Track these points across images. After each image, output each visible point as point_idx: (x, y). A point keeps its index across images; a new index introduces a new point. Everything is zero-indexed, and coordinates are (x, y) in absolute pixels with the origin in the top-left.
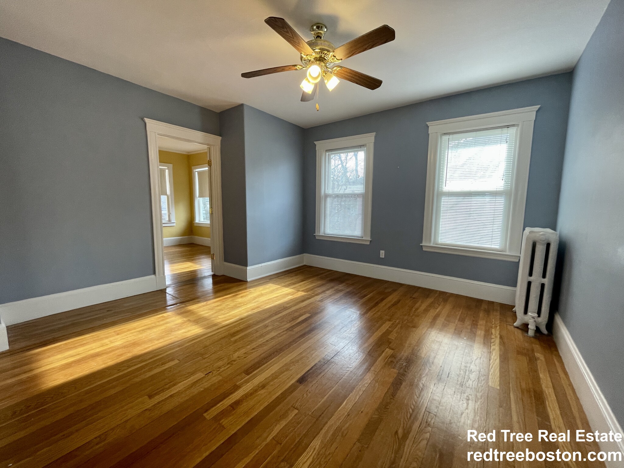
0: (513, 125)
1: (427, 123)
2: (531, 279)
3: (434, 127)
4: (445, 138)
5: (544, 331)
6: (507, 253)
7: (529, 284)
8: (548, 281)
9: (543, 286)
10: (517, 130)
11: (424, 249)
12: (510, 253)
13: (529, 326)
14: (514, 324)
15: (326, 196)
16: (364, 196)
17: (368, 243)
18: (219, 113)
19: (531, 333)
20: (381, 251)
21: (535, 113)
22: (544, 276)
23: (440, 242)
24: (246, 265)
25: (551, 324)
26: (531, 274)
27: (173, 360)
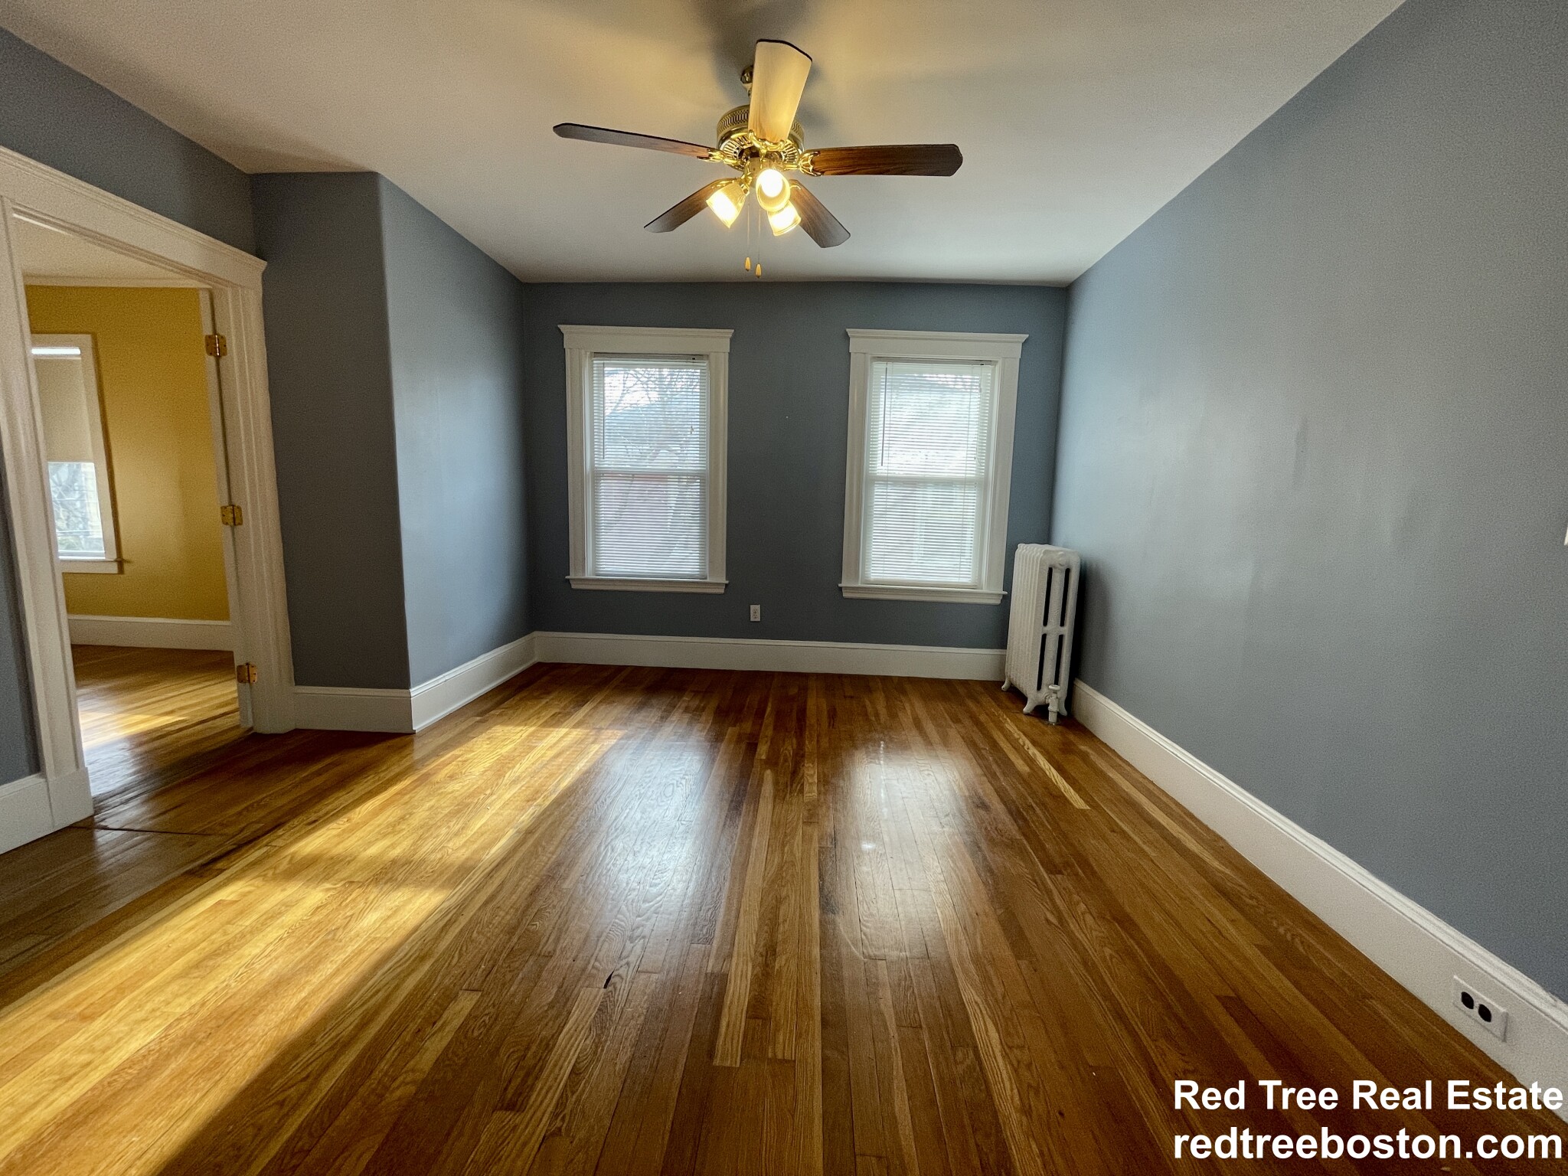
0: (989, 362)
1: (847, 330)
2: (1046, 630)
3: (861, 341)
4: (879, 367)
5: (1064, 712)
6: (985, 590)
7: (1044, 637)
8: (1067, 631)
9: (1061, 638)
10: (993, 371)
11: (847, 595)
12: (990, 591)
13: (1050, 708)
14: (1024, 710)
15: (598, 475)
16: (705, 479)
17: (722, 591)
18: (250, 176)
19: (1052, 718)
20: (751, 606)
21: (1021, 344)
22: (1062, 624)
23: (872, 577)
24: (404, 683)
26: (1045, 623)
27: (449, 997)
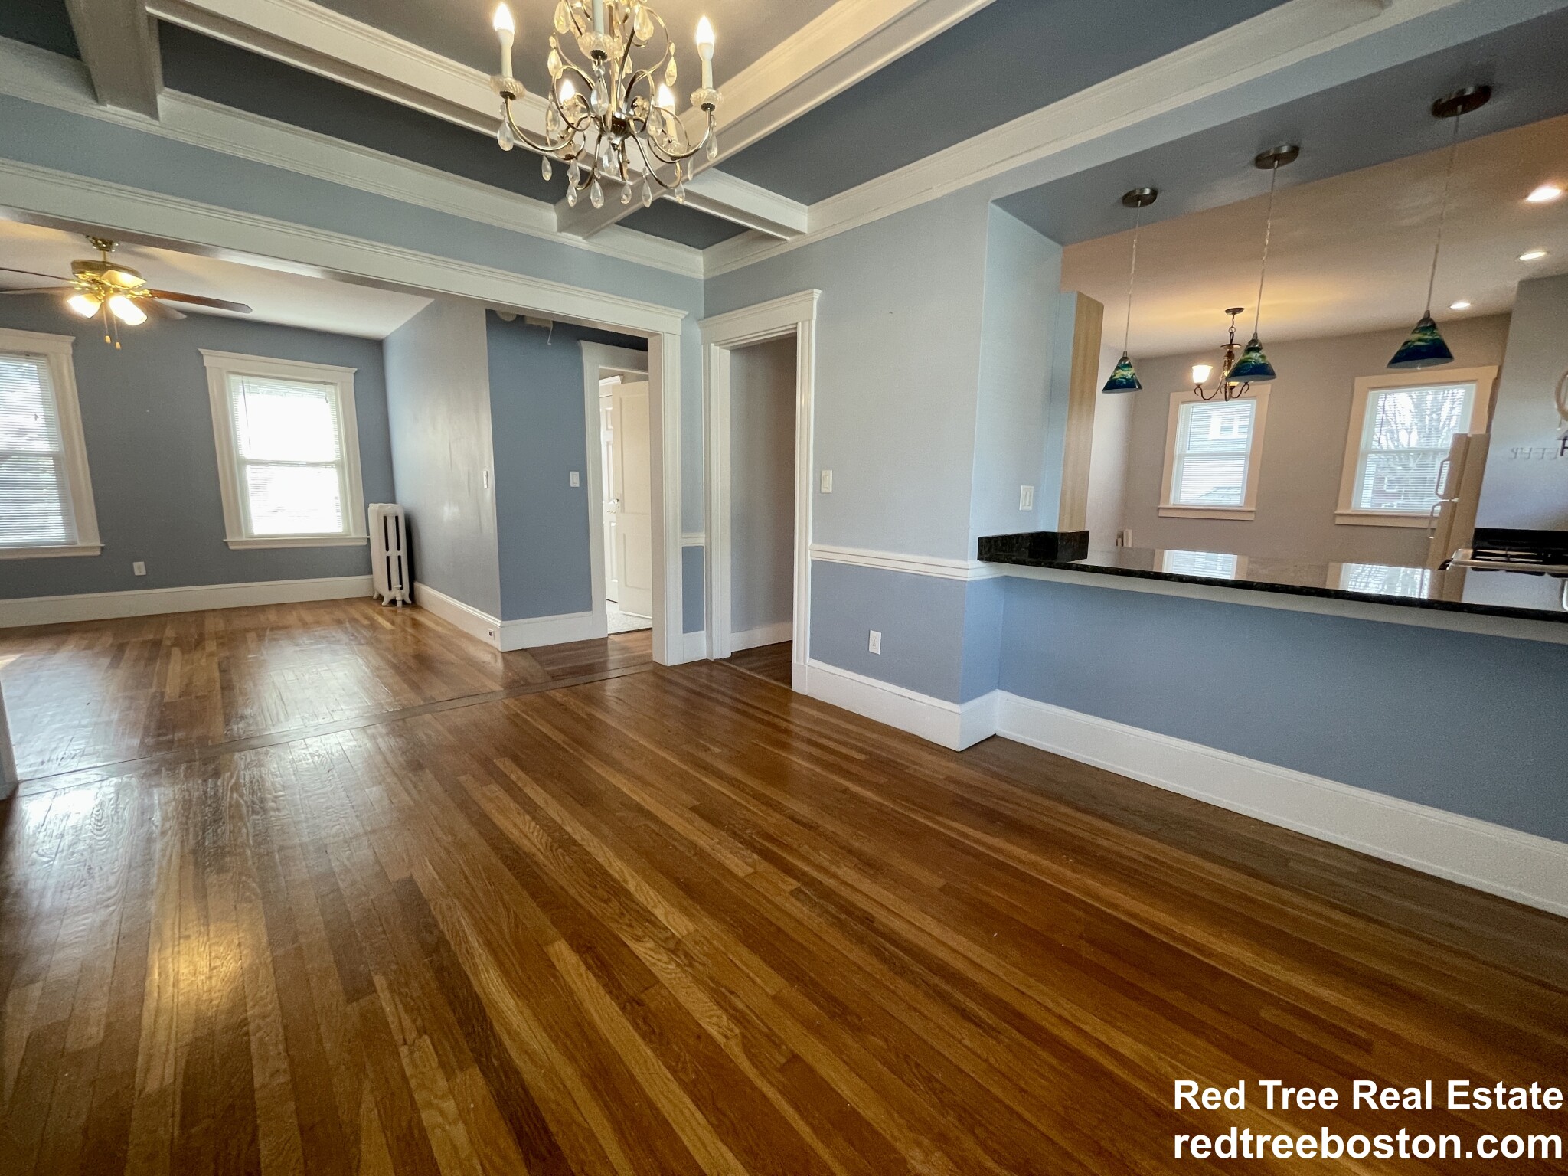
0: (331, 384)
1: (199, 350)
2: (389, 553)
3: (213, 359)
4: (235, 378)
5: (409, 601)
6: (353, 536)
7: (388, 558)
8: (403, 553)
9: (399, 557)
11: (232, 547)
13: (398, 600)
14: (383, 604)
16: (59, 459)
17: (98, 553)
19: (399, 604)
20: (134, 563)
21: (353, 374)
22: (399, 549)
23: (255, 533)
25: (412, 594)
26: (387, 549)
